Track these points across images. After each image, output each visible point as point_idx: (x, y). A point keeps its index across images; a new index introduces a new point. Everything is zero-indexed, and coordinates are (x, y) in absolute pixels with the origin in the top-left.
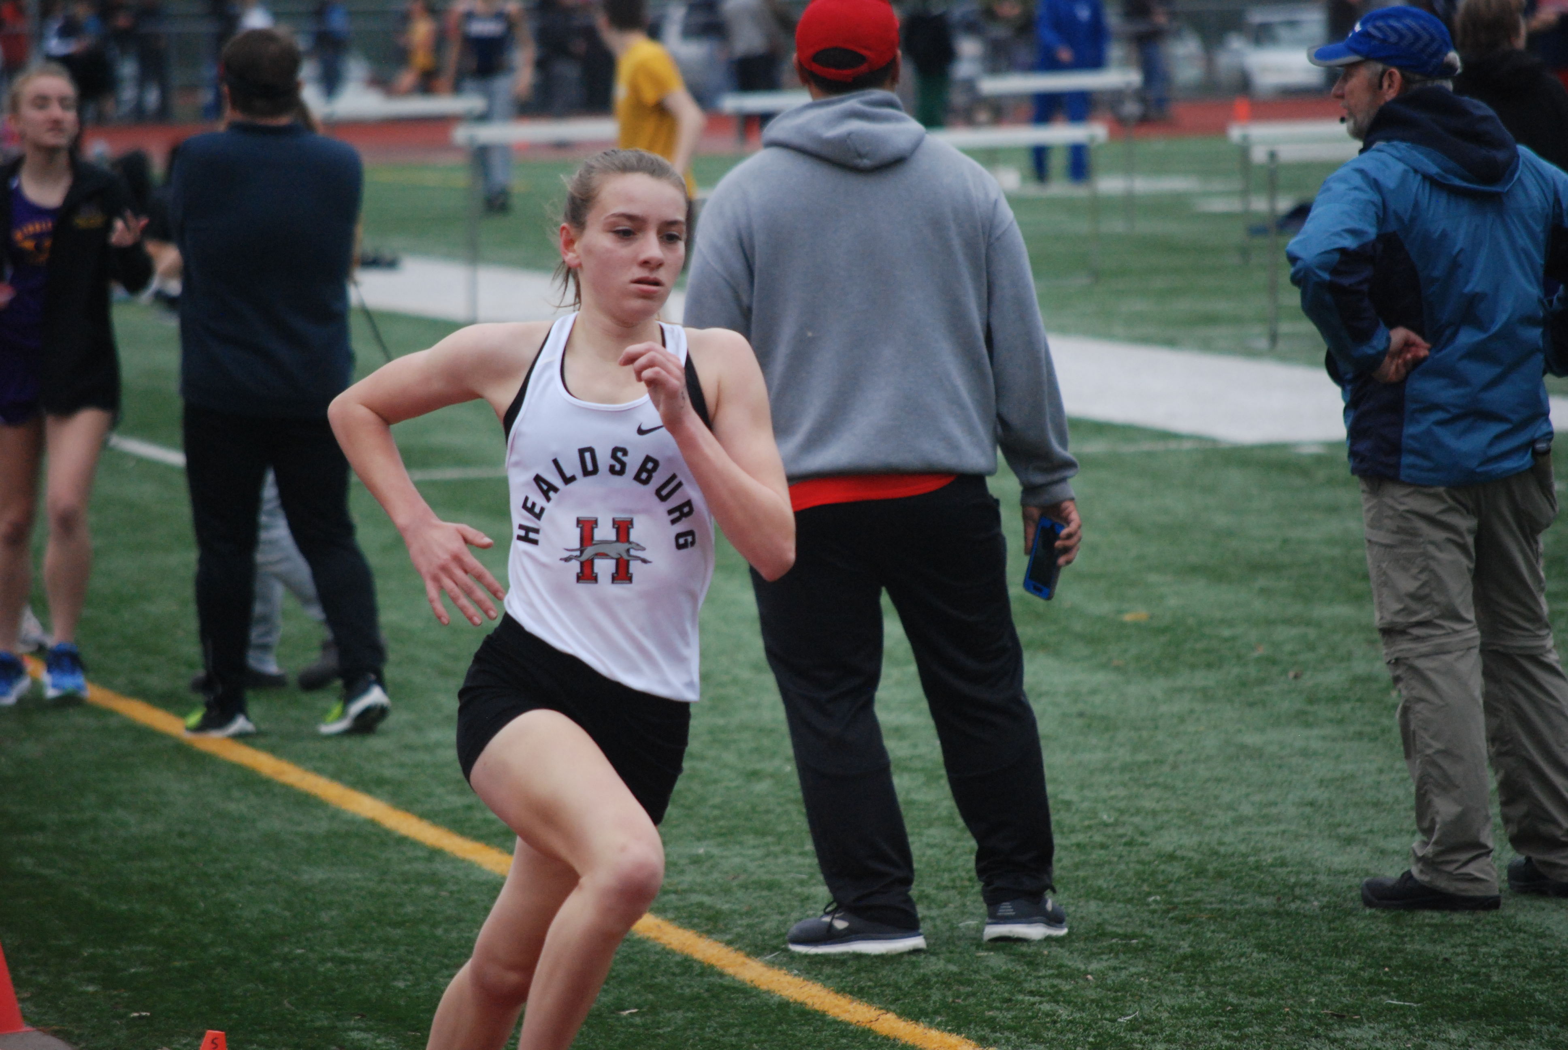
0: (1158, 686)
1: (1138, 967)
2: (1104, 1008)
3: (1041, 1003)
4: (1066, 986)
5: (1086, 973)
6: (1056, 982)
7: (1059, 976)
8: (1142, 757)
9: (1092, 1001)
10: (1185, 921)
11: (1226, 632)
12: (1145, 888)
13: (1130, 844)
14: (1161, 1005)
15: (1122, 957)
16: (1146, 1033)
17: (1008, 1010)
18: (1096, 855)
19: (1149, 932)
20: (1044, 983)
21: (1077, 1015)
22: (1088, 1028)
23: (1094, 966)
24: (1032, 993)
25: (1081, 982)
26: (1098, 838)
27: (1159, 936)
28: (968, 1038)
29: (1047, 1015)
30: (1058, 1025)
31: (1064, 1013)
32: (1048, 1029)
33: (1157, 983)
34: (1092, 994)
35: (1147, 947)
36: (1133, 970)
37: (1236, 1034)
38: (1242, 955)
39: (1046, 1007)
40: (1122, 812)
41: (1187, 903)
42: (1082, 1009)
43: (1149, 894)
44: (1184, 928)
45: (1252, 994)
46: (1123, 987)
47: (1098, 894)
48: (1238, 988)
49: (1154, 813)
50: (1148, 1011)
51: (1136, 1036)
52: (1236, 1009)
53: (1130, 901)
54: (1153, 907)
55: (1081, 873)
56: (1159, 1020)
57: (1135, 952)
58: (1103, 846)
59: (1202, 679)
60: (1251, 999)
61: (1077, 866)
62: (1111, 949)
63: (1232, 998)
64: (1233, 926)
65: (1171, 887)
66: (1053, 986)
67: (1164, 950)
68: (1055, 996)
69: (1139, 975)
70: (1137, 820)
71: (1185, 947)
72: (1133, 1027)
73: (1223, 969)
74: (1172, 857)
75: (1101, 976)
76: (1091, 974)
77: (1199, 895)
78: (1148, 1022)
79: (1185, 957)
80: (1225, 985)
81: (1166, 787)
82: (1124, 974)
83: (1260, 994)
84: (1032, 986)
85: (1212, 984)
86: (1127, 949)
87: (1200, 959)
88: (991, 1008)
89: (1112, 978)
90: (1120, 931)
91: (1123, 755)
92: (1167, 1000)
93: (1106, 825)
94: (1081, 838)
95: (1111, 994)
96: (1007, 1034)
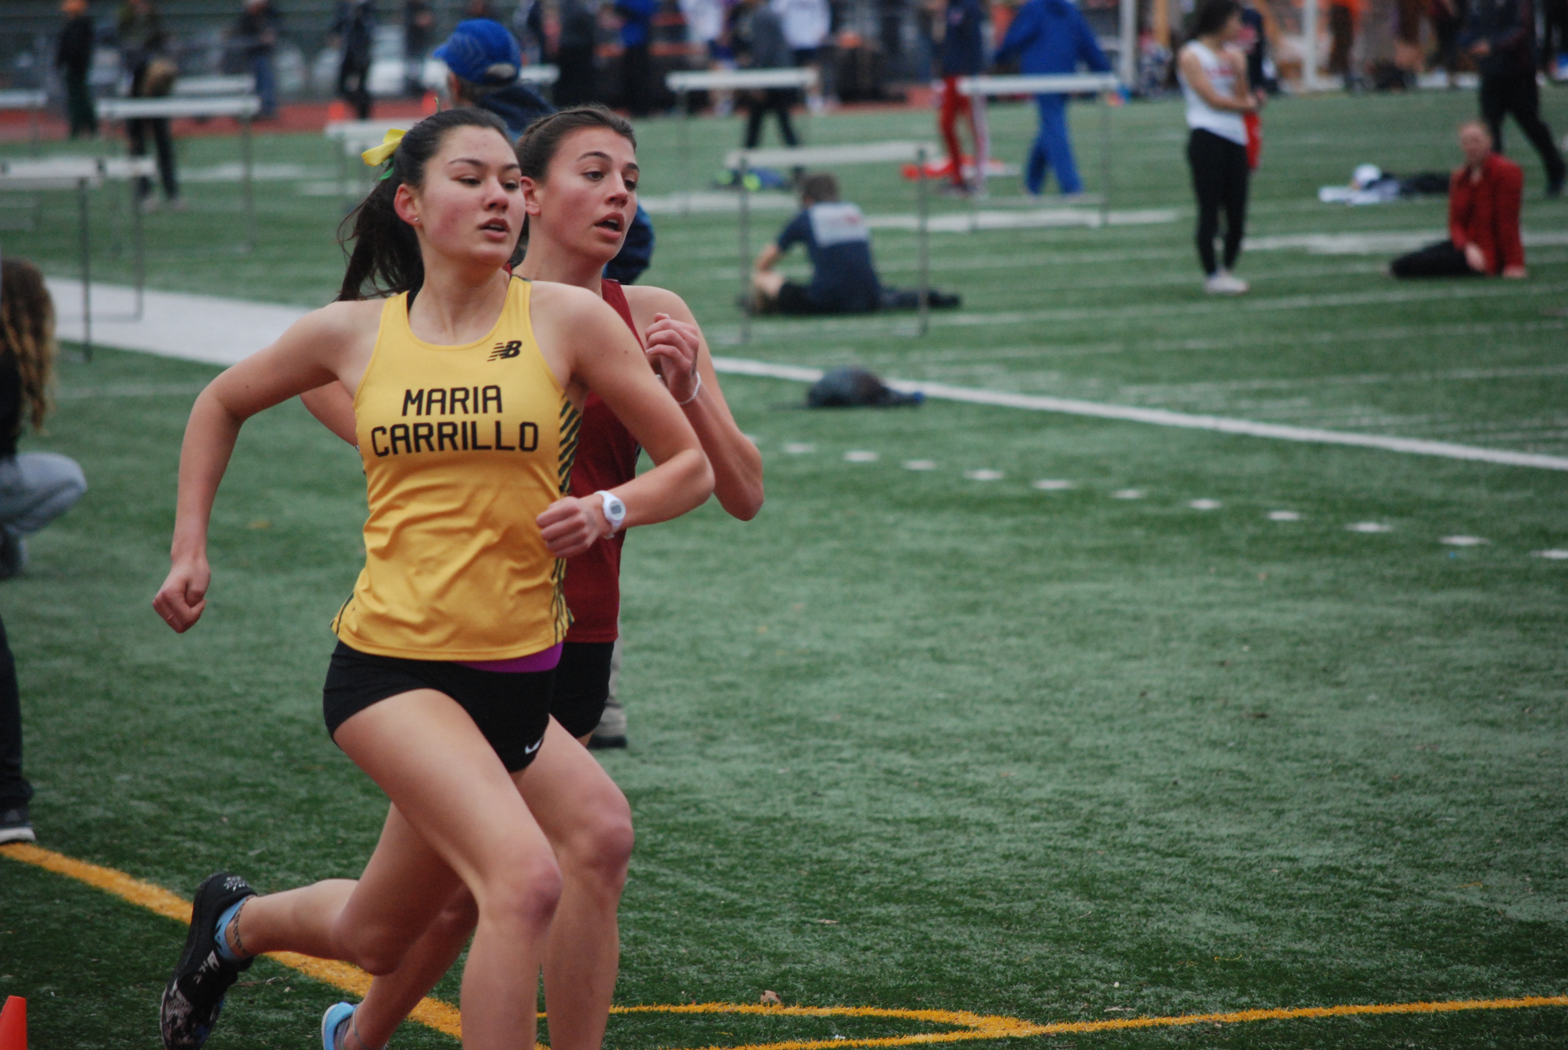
0: (279, 581)
1: (263, 810)
2: (236, 844)
3: (184, 841)
4: (205, 827)
5: (221, 816)
6: (196, 823)
7: (199, 819)
8: (266, 639)
9: (227, 839)
10: (302, 771)
11: (334, 537)
12: (270, 746)
13: (257, 710)
14: (284, 840)
15: (251, 802)
16: (272, 863)
17: (158, 847)
18: (229, 720)
19: (273, 780)
20: (187, 825)
21: (214, 851)
22: (224, 860)
23: (228, 810)
24: (177, 833)
25: (217, 823)
26: (230, 706)
27: (282, 785)
28: (123, 871)
29: (189, 850)
30: (199, 860)
31: (203, 849)
32: (190, 863)
33: (280, 823)
34: (226, 833)
35: (272, 793)
36: (260, 812)
37: (345, 862)
38: (350, 798)
39: (189, 844)
40: (249, 684)
41: (305, 758)
42: (218, 845)
43: (273, 751)
44: (302, 777)
45: (359, 830)
46: (252, 827)
47: (231, 752)
48: (346, 825)
49: (276, 685)
50: (272, 845)
51: (264, 865)
52: (345, 842)
53: (256, 756)
54: (277, 761)
55: (217, 735)
56: (281, 853)
57: (263, 798)
58: (234, 713)
59: (315, 575)
60: (357, 834)
61: (213, 729)
62: (242, 796)
63: (342, 833)
64: (342, 775)
65: (291, 745)
66: (194, 828)
67: (286, 795)
68: (196, 835)
69: (265, 816)
70: (262, 691)
71: (303, 793)
72: (260, 859)
73: (335, 810)
74: (291, 721)
75: (233, 818)
76: (226, 816)
77: (314, 751)
78: (273, 854)
79: (303, 801)
80: (335, 823)
81: (287, 664)
82: (252, 817)
83: (364, 830)
84: (175, 827)
85: (324, 822)
86: (256, 796)
87: (315, 802)
88: (142, 846)
89: (243, 820)
90: (249, 781)
91: (250, 637)
92: (288, 836)
93: (236, 695)
94: (216, 706)
95: (242, 833)
96: (156, 867)
